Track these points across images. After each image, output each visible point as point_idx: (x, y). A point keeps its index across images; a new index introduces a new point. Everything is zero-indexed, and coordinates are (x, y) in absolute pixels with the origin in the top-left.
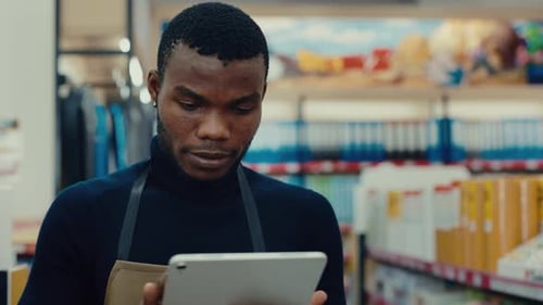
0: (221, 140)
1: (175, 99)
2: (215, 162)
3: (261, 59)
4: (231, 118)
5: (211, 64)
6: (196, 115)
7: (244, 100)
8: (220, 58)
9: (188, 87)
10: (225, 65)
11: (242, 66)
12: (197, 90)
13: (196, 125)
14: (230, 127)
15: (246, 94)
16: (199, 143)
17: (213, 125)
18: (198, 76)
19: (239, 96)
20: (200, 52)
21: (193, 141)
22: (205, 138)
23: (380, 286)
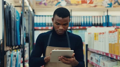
0: (62, 29)
1: (55, 23)
2: (62, 32)
3: (69, 17)
4: (64, 26)
5: (61, 18)
6: (58, 26)
7: (66, 24)
8: (62, 18)
9: (57, 22)
10: (63, 19)
11: (66, 19)
12: (58, 22)
13: (59, 27)
14: (64, 28)
15: (66, 23)
16: (59, 30)
17: (61, 27)
18: (59, 20)
19: (65, 23)
20: (59, 17)
21: (58, 29)
22: (60, 29)
23: (92, 58)
